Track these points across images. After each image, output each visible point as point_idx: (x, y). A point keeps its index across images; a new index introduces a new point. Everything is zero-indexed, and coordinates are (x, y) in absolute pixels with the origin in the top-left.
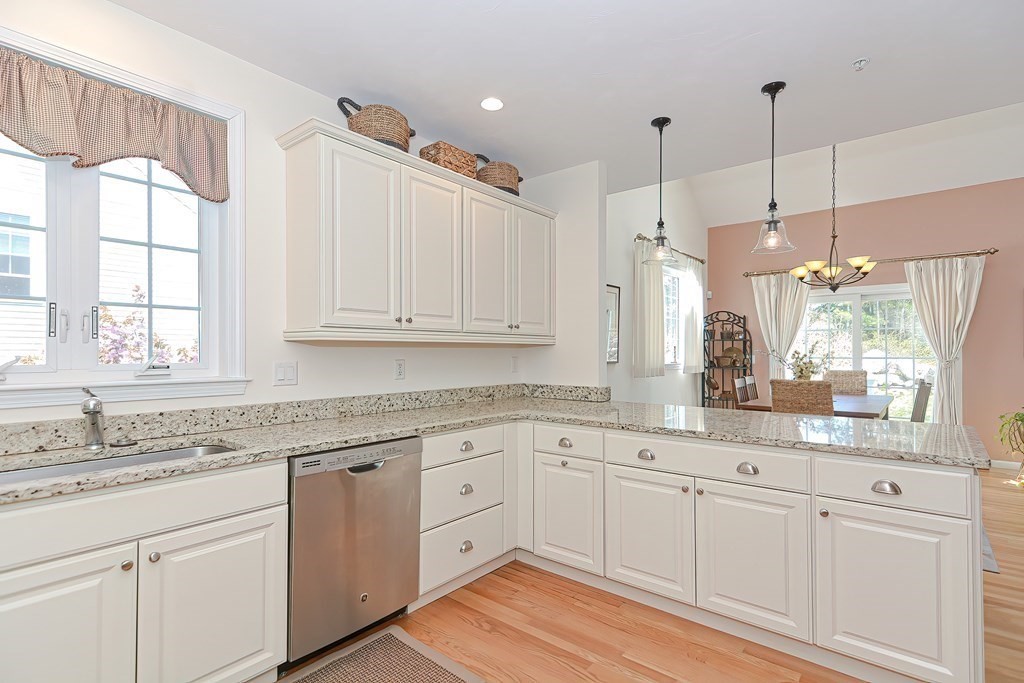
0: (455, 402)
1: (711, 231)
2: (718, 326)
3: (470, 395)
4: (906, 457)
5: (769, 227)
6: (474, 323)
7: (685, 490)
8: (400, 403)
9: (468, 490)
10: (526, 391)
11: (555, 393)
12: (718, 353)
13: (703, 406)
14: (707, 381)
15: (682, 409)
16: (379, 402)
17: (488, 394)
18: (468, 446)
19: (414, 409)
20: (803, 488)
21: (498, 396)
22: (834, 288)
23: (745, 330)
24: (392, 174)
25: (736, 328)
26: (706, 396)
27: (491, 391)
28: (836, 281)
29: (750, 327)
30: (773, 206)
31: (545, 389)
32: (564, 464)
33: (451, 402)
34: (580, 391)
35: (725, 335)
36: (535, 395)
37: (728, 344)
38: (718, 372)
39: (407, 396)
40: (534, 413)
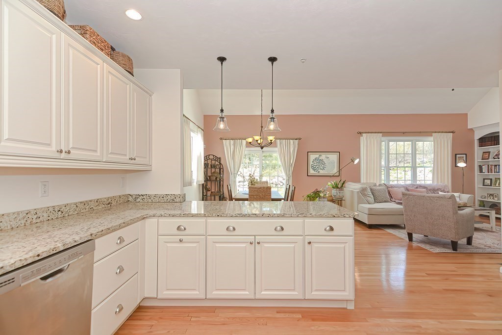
0: (87, 210)
1: (205, 116)
2: (209, 161)
3: (97, 204)
4: (336, 216)
5: (271, 120)
6: (110, 156)
7: (251, 243)
8: (45, 215)
9: (121, 269)
10: (130, 199)
11: (152, 198)
12: (209, 174)
13: (203, 200)
14: (204, 188)
15: (196, 202)
16: (27, 216)
17: (108, 202)
18: (121, 239)
19: (57, 218)
20: (301, 233)
21: (114, 203)
22: (262, 148)
23: (220, 164)
24: (54, 36)
25: (217, 163)
26: (205, 194)
27: (110, 200)
28: (263, 145)
29: (222, 162)
30: (272, 111)
31: (145, 197)
32: (181, 241)
33: (84, 211)
34: (169, 197)
35: (212, 166)
36: (137, 201)
37: (213, 170)
38: (209, 183)
39: (51, 209)
40: (158, 212)
